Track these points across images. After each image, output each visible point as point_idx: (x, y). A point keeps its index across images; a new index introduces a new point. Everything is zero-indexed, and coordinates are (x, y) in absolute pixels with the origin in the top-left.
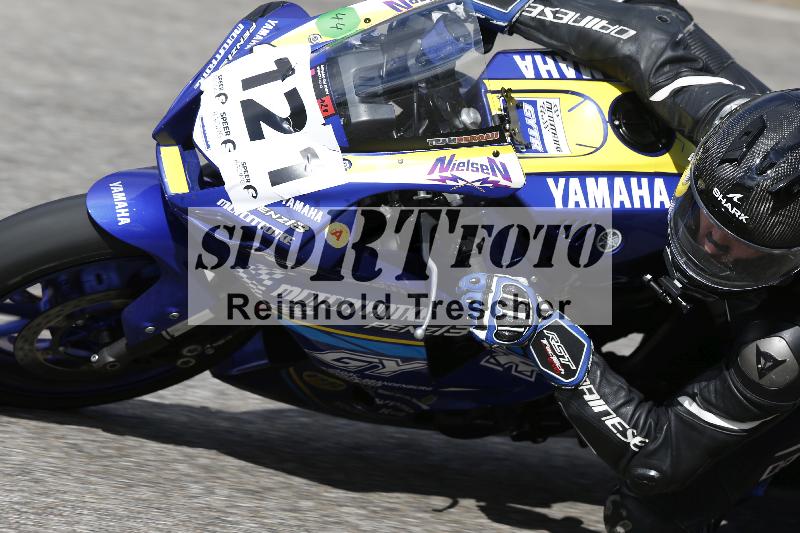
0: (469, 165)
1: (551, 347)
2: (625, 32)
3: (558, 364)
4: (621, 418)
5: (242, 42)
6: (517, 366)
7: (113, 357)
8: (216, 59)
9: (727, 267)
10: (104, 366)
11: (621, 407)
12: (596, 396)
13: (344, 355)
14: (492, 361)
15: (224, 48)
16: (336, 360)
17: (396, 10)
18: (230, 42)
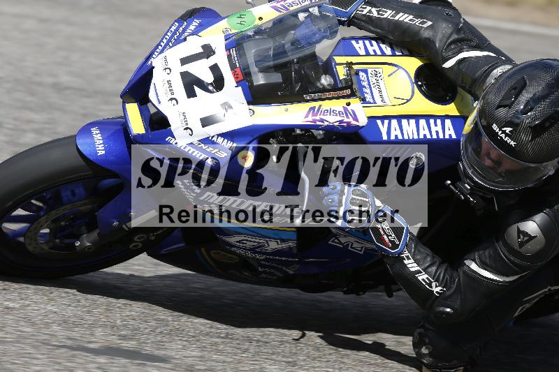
0: (331, 112)
1: (383, 229)
2: (425, 22)
3: (387, 240)
4: (428, 275)
5: (178, 34)
6: (353, 244)
7: (90, 243)
8: (161, 46)
9: (500, 175)
10: (84, 249)
11: (428, 267)
12: (412, 261)
13: (243, 238)
14: (336, 241)
15: (166, 39)
16: (237, 242)
17: (279, 11)
18: (170, 35)
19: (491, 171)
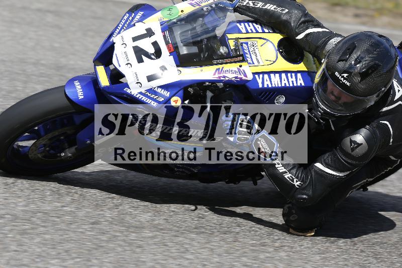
0: (230, 71)
2: (284, 10)
4: (292, 174)
5: (129, 21)
7: (71, 154)
8: (118, 29)
10: (67, 158)
11: (291, 169)
12: (281, 165)
15: (121, 24)
17: (194, 6)
18: (124, 22)
19: (334, 103)
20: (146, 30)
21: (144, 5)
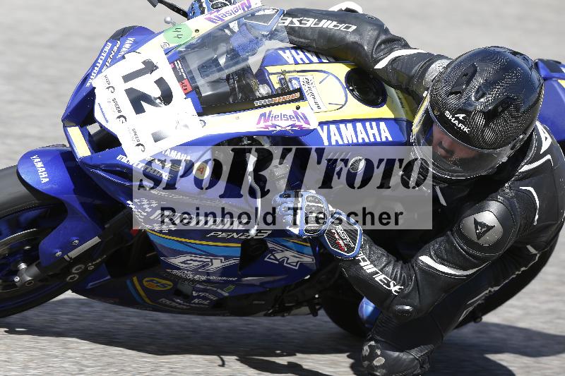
0: (283, 116)
1: (338, 234)
2: (349, 27)
3: (343, 245)
4: (386, 275)
5: (113, 54)
6: (288, 259)
7: (30, 277)
8: (97, 67)
9: (455, 164)
10: (24, 284)
11: (384, 267)
12: (368, 262)
13: (188, 258)
14: (272, 257)
15: (101, 59)
16: (182, 263)
17: (215, 22)
18: (105, 55)
19: (444, 160)
20: (144, 63)
21: (133, 27)
